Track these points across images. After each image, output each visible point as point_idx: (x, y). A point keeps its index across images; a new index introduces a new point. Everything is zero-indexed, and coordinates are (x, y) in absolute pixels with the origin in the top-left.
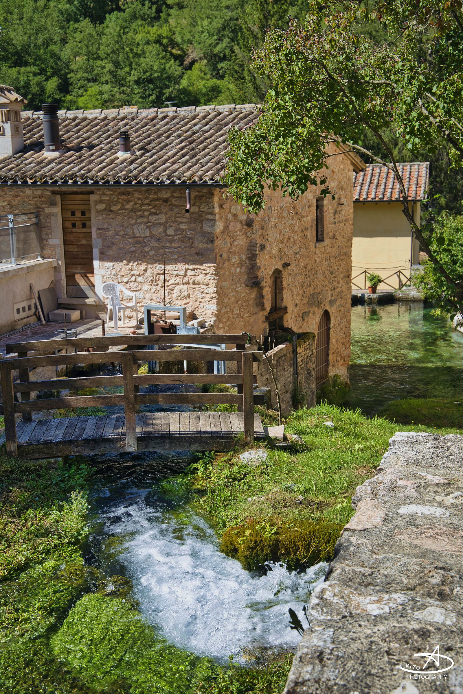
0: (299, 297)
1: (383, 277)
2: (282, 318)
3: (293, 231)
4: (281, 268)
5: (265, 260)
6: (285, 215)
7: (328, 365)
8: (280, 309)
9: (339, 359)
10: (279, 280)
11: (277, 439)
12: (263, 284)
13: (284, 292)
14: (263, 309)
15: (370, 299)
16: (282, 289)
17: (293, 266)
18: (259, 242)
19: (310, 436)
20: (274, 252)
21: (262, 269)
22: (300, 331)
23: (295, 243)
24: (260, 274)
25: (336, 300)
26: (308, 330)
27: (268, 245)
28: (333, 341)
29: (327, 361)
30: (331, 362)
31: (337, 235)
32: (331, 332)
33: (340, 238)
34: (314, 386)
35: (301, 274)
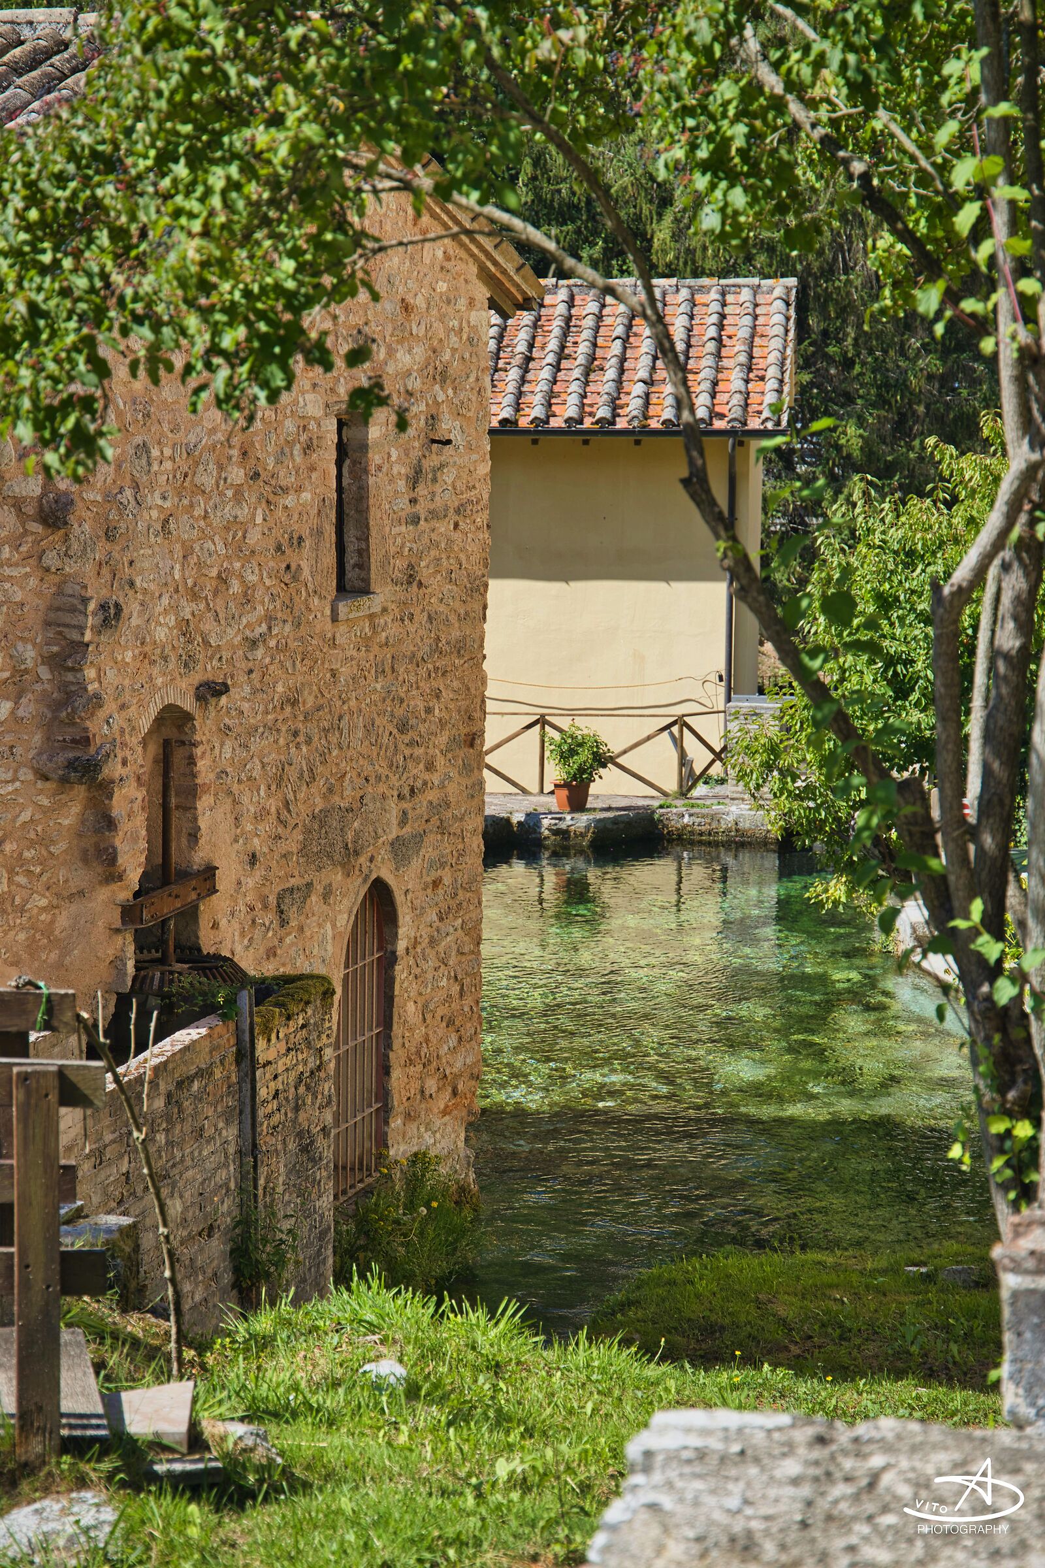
0: (267, 827)
1: (614, 745)
2: (190, 915)
3: (239, 549)
4: (188, 704)
5: (121, 667)
6: (207, 480)
7: (384, 1113)
8: (185, 875)
9: (431, 1085)
10: (178, 755)
11: (159, 1445)
12: (113, 770)
13: (204, 803)
14: (113, 875)
15: (563, 834)
16: (192, 792)
17: (239, 694)
18: (97, 592)
19: (304, 1425)
20: (161, 634)
21: (110, 707)
22: (270, 969)
23: (247, 599)
24: (97, 727)
25: (419, 838)
26: (303, 966)
27: (132, 607)
28: (408, 1009)
29: (383, 1095)
30: (398, 1100)
31: (424, 570)
32: (401, 972)
33: (435, 583)
34: (325, 1203)
35: (273, 728)
